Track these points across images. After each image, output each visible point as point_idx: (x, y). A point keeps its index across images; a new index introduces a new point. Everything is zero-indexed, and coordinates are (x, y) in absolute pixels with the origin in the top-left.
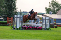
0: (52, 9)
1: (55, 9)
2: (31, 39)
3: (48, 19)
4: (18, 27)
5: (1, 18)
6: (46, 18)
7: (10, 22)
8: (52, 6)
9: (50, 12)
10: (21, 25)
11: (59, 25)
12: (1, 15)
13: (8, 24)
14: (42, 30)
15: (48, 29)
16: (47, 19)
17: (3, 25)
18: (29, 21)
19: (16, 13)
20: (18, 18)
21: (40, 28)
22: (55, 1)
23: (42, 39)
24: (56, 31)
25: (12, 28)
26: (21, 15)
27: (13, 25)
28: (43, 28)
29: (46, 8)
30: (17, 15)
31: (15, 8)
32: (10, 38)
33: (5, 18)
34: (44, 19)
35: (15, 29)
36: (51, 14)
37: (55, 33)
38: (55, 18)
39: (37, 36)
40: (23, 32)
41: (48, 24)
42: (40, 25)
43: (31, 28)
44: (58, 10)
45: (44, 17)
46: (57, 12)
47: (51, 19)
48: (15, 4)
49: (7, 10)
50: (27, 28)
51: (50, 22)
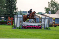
0: (51, 9)
1: (54, 9)
2: (31, 38)
3: (48, 19)
4: (18, 26)
5: (2, 18)
6: (45, 17)
7: (11, 22)
8: (51, 6)
9: (49, 12)
10: (21, 24)
11: (58, 25)
12: (2, 15)
13: (8, 23)
14: (41, 29)
15: (47, 29)
16: (46, 19)
17: (4, 24)
18: (28, 21)
19: (16, 13)
20: (19, 17)
21: (40, 28)
22: (54, 1)
23: (42, 38)
24: (55, 30)
25: (13, 27)
26: (21, 14)
27: (13, 24)
28: (43, 28)
29: (45, 8)
30: (17, 14)
31: (15, 8)
32: (11, 37)
33: (6, 18)
34: (43, 19)
35: (15, 28)
36: (50, 14)
37: (54, 33)
38: (54, 18)
39: (37, 35)
40: (23, 31)
41: (47, 23)
42: (40, 24)
43: (31, 28)
44: (57, 9)
45: (43, 17)
46: (56, 12)
47: (50, 19)
48: (15, 4)
49: (7, 10)
50: (27, 27)
51: (49, 22)
